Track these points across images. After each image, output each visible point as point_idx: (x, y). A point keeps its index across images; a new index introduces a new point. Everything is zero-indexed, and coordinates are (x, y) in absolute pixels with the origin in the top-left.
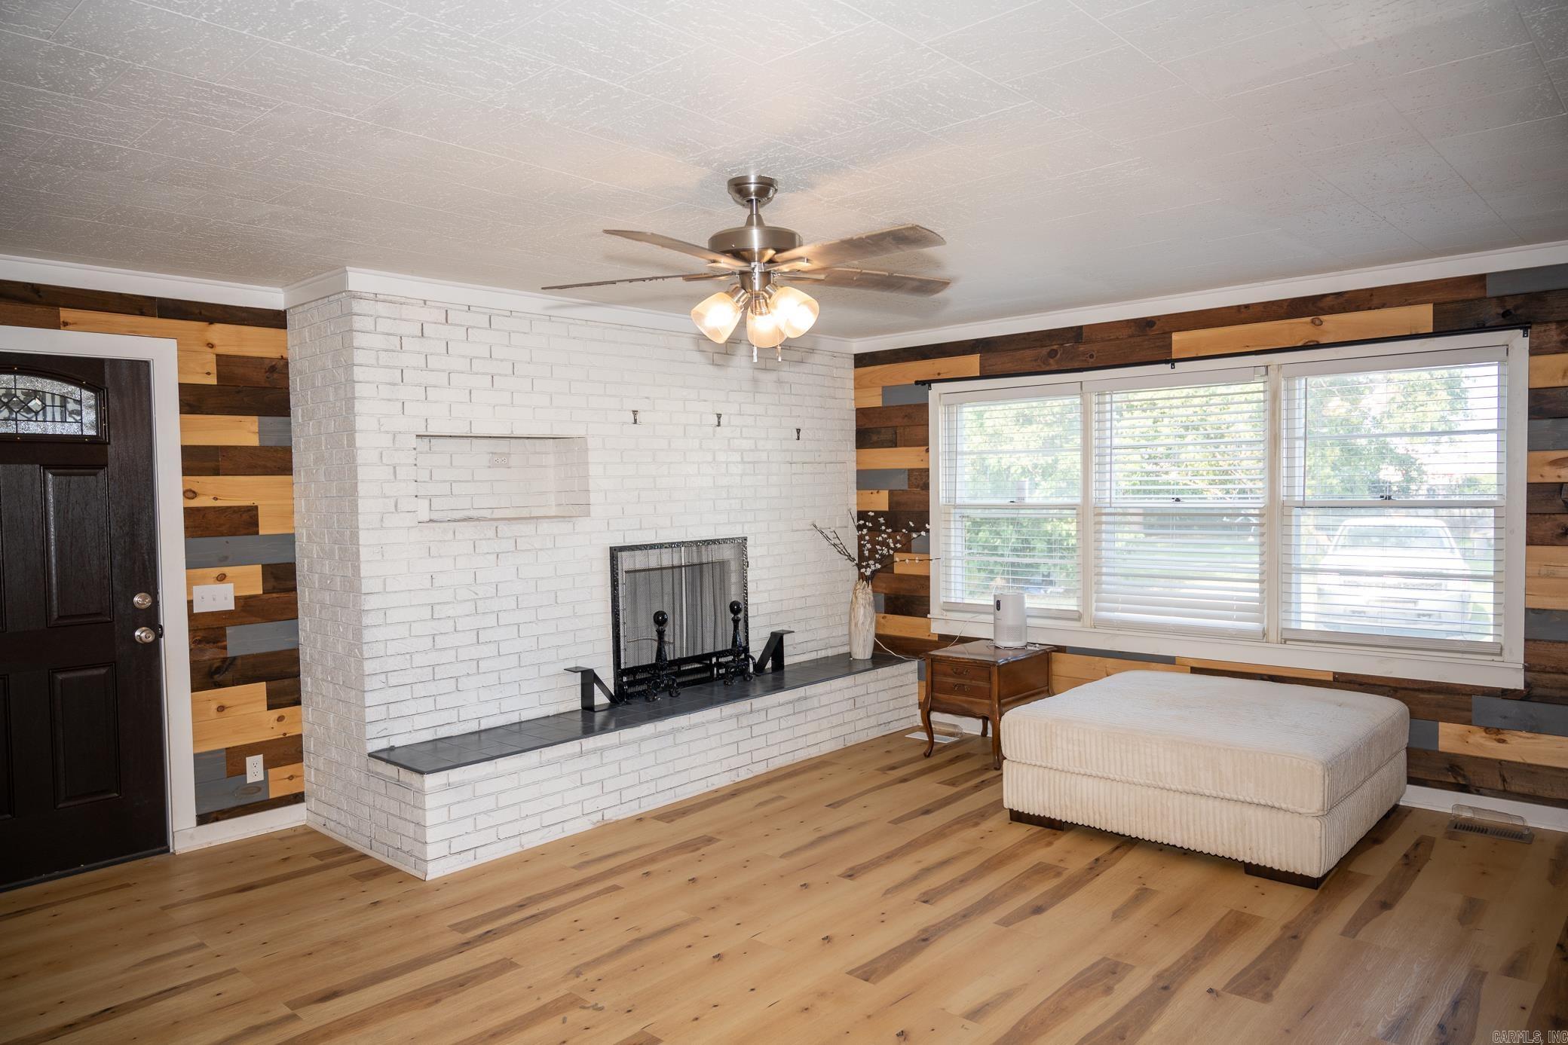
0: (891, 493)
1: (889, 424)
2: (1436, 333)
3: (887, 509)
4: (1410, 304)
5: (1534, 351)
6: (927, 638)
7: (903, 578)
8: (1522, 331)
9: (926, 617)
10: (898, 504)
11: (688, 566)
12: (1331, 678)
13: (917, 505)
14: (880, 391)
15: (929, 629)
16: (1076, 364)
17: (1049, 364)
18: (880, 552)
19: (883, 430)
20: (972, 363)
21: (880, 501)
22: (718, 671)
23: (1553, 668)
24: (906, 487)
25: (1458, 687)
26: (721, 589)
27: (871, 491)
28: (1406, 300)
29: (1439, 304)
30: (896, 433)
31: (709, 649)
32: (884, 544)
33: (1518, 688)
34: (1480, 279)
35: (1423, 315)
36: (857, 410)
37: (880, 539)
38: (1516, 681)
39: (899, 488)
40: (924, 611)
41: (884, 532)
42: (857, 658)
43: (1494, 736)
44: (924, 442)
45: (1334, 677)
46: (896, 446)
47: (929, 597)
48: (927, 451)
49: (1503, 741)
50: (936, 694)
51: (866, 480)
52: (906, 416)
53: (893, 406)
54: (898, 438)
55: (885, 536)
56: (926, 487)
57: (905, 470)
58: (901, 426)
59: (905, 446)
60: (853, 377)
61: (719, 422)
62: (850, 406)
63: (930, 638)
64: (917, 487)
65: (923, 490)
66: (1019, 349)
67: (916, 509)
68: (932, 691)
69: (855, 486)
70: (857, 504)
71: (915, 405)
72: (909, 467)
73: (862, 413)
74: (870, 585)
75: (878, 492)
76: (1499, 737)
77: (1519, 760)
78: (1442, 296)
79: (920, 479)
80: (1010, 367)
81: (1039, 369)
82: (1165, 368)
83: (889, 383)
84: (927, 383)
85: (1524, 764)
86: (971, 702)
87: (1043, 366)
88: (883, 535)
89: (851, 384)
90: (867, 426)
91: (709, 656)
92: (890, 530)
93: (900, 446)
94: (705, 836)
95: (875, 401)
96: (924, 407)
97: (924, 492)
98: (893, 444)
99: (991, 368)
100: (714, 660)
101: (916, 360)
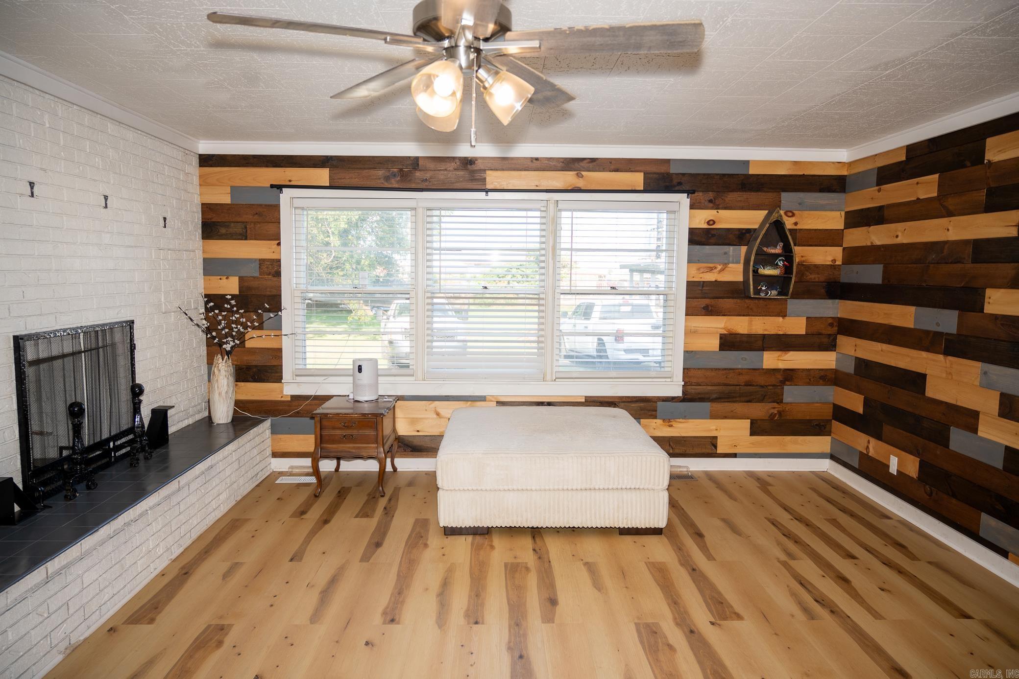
0: (241, 279)
1: (239, 219)
2: (645, 191)
3: (238, 293)
4: (632, 171)
5: (692, 207)
6: (279, 399)
7: (253, 351)
8: (686, 194)
9: (281, 382)
10: (249, 288)
11: (87, 351)
12: (584, 400)
13: (268, 290)
14: (228, 190)
15: (282, 392)
16: (413, 185)
17: (391, 183)
18: (236, 330)
19: (232, 225)
20: (323, 175)
21: (230, 286)
22: (115, 454)
23: (695, 383)
24: (257, 274)
25: (651, 398)
26: (114, 372)
27: (219, 277)
28: (630, 169)
29: (647, 173)
30: (246, 228)
31: (105, 436)
32: (237, 322)
33: (679, 396)
34: (667, 162)
35: (637, 179)
36: (203, 204)
37: (234, 318)
38: (678, 392)
39: (249, 275)
40: (279, 379)
41: (237, 312)
42: (221, 422)
43: (667, 424)
44: (276, 237)
45: (585, 400)
46: (246, 239)
47: (282, 366)
48: (279, 244)
49: (671, 426)
50: (325, 445)
51: (211, 267)
52: (257, 214)
53: (243, 205)
54: (249, 232)
55: (237, 316)
56: (278, 274)
57: (256, 260)
58: (252, 222)
59: (256, 239)
60: (198, 175)
61: (106, 204)
62: (197, 201)
63: (283, 399)
64: (269, 274)
65: (274, 276)
66: (365, 169)
67: (268, 293)
68: (321, 443)
69: (202, 271)
70: (204, 288)
71: (266, 205)
72: (261, 258)
73: (207, 208)
74: (230, 359)
75: (226, 278)
76: (670, 423)
77: (679, 435)
78: (650, 169)
79: (273, 268)
80: (355, 182)
81: (382, 186)
82: (481, 195)
83: (238, 183)
84: (280, 187)
85: (681, 437)
86: (359, 448)
87: (386, 184)
88: (236, 315)
89: (196, 180)
90: (213, 220)
91: (108, 441)
92: (242, 311)
93: (251, 239)
94: (209, 626)
95: (223, 197)
96: (276, 208)
97: (275, 279)
98: (244, 237)
99: (340, 181)
100: (111, 444)
101: (267, 166)
